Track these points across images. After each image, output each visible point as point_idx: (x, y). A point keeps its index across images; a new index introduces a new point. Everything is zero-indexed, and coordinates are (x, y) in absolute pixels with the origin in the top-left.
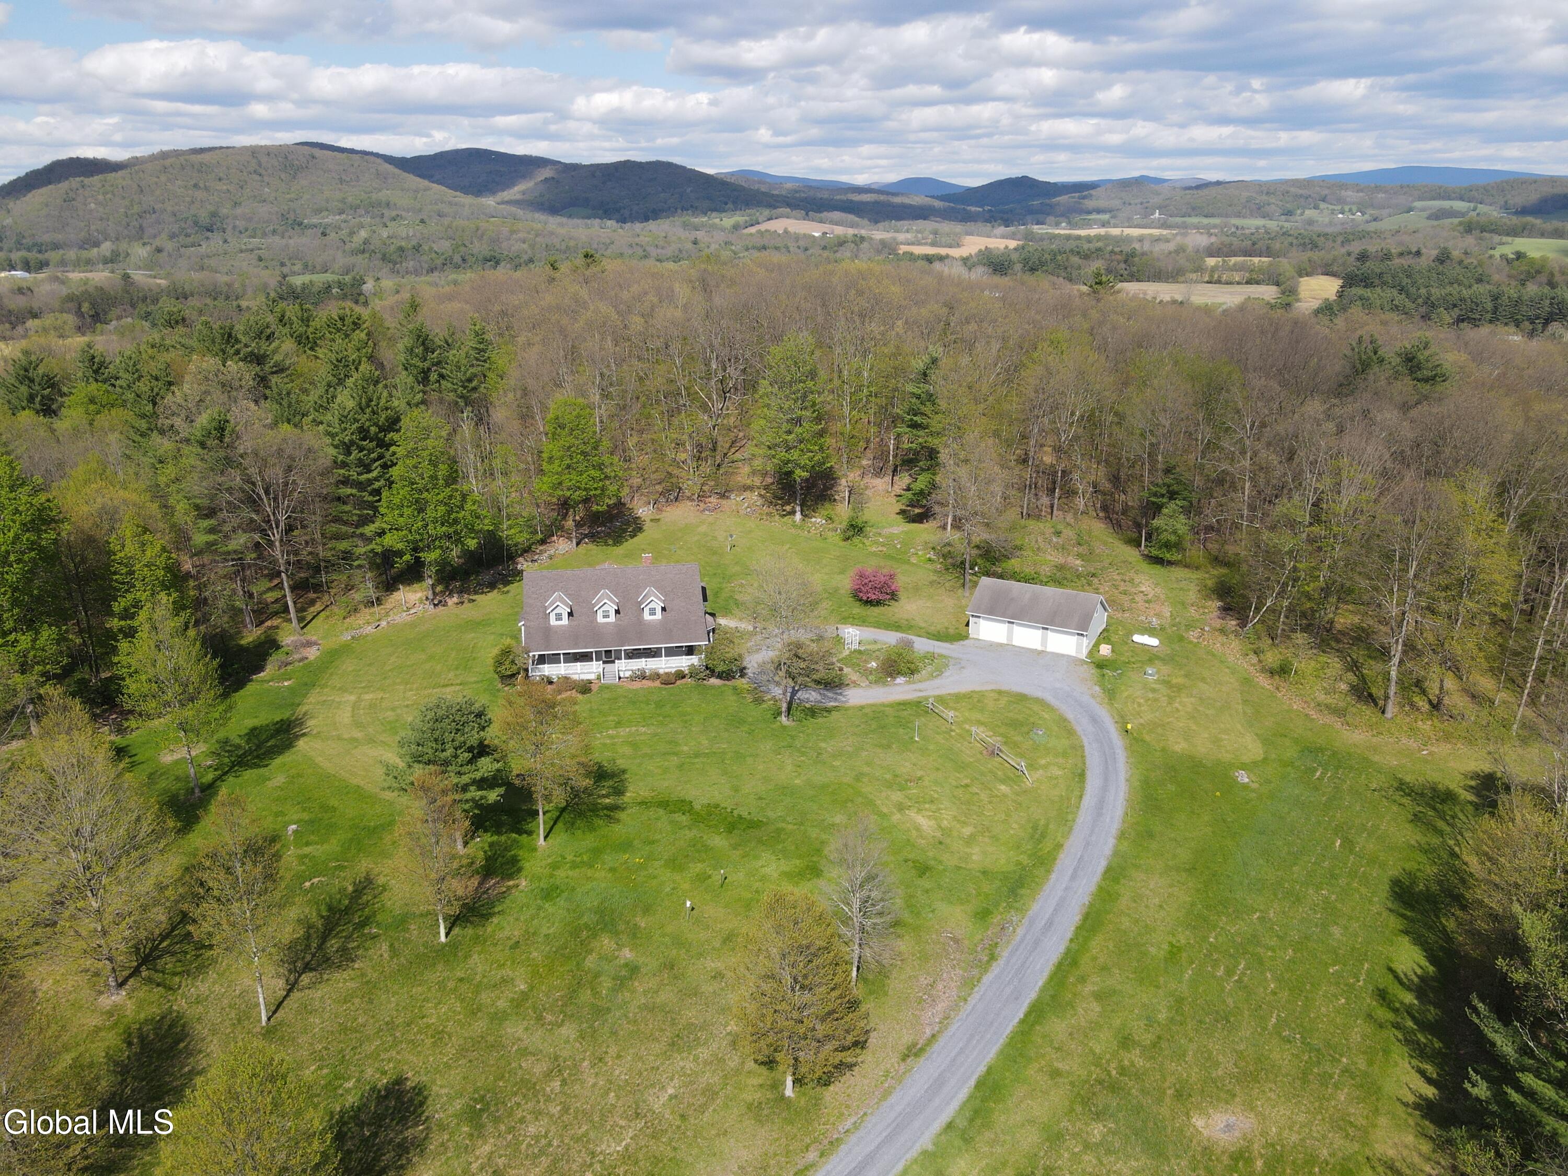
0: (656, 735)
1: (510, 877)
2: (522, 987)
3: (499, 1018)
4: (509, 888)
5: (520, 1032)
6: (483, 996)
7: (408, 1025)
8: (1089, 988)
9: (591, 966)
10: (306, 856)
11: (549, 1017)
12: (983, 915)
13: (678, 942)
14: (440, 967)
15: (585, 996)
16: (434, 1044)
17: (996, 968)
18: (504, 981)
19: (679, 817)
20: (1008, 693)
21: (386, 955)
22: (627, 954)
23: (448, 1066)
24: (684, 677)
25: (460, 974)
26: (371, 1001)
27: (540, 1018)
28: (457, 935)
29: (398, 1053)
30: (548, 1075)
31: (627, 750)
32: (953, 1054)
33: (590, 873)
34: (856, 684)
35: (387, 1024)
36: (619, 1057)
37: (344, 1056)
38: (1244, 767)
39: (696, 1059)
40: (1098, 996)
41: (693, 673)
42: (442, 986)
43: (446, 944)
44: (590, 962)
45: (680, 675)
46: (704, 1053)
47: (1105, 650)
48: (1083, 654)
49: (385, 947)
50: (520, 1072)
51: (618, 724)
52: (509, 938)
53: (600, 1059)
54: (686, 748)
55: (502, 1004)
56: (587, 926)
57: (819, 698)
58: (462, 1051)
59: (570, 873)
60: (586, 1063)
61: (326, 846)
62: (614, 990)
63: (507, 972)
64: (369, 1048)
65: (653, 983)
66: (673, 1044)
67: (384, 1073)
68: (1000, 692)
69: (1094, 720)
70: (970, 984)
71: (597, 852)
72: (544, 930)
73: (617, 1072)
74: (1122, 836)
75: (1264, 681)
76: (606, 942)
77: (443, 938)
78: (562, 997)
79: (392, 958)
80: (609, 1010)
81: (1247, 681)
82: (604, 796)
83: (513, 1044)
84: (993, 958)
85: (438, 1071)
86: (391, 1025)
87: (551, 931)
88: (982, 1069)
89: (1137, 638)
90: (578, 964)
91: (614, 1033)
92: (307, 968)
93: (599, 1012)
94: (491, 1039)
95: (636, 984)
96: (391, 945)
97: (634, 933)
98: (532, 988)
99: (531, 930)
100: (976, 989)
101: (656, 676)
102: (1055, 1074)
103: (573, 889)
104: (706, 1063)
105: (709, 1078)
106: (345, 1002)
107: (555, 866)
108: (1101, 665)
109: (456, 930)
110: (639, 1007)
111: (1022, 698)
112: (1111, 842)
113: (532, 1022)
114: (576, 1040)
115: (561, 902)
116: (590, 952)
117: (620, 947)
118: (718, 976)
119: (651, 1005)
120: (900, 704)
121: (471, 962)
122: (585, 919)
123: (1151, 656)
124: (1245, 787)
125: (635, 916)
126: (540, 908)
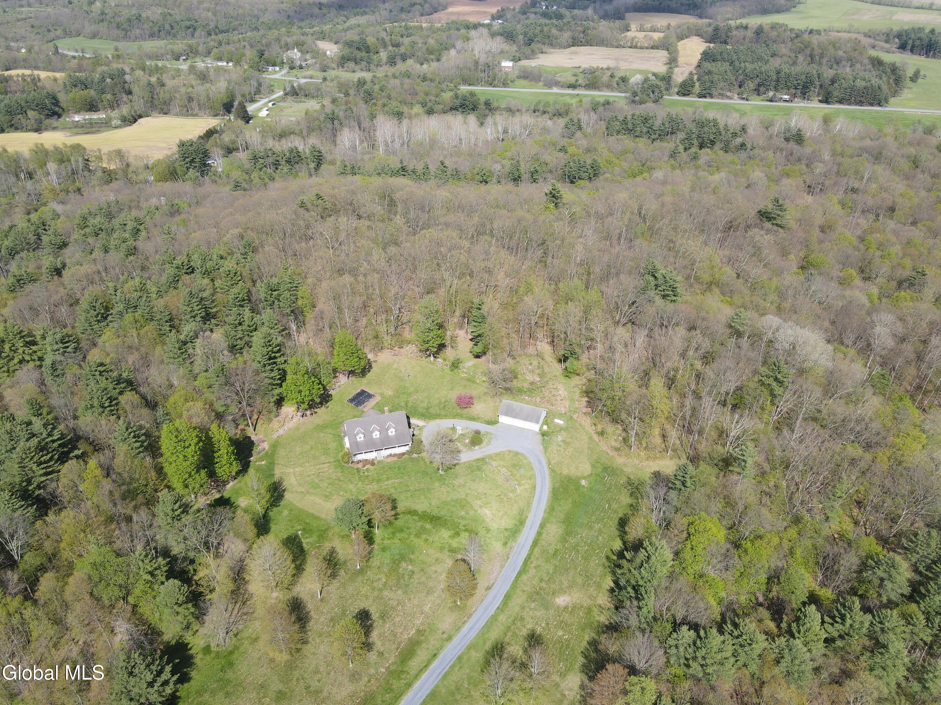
0: (401, 483)
1: (373, 543)
2: (384, 580)
3: (380, 590)
4: (373, 548)
5: (387, 593)
6: (375, 584)
7: (357, 594)
8: (533, 565)
10: (308, 543)
11: (394, 589)
12: (505, 544)
13: (423, 563)
14: (360, 576)
15: (402, 581)
16: (366, 599)
17: (509, 561)
18: (379, 579)
19: (415, 517)
20: (513, 452)
21: (344, 574)
22: (410, 567)
23: (372, 605)
24: (405, 455)
25: (366, 578)
26: (345, 588)
27: (391, 589)
30: (398, 605)
31: (393, 490)
32: (498, 589)
33: (393, 541)
34: (462, 451)
36: (414, 598)
37: (344, 605)
38: (584, 478)
39: (434, 596)
40: (535, 568)
41: (408, 453)
42: (362, 581)
43: (360, 569)
44: (401, 571)
45: (403, 454)
46: (436, 595)
47: (545, 427)
48: (538, 431)
49: (343, 572)
50: (390, 605)
51: (388, 479)
52: (377, 565)
53: (410, 599)
54: (411, 488)
55: (380, 586)
56: (397, 559)
58: (374, 601)
59: (388, 542)
60: (406, 601)
61: (312, 538)
62: (409, 579)
63: (379, 576)
64: (349, 602)
65: (419, 576)
66: (427, 593)
67: (356, 608)
68: (510, 451)
69: (540, 462)
70: (502, 566)
71: (393, 533)
73: (415, 602)
74: (545, 512)
75: (596, 437)
76: (404, 564)
77: (358, 567)
78: (396, 582)
79: (346, 575)
80: (409, 585)
81: (591, 438)
83: (386, 597)
84: (508, 558)
85: (370, 606)
86: (353, 595)
87: (387, 562)
88: (505, 591)
89: (556, 421)
90: (397, 572)
91: (412, 591)
93: (407, 586)
94: (380, 596)
95: (415, 576)
96: (345, 571)
97: (411, 560)
98: (387, 580)
99: (382, 562)
100: (504, 568)
101: (395, 455)
102: (524, 591)
103: (390, 547)
104: (437, 597)
105: (438, 601)
106: (338, 589)
107: (383, 539)
108: (544, 434)
110: (417, 583)
111: (517, 454)
112: (542, 514)
114: (402, 594)
115: (388, 552)
116: (400, 567)
117: (408, 565)
118: (436, 572)
119: (420, 582)
120: (477, 460)
121: (369, 574)
122: (396, 557)
123: (560, 429)
124: (584, 487)
125: (410, 555)
126: (383, 555)
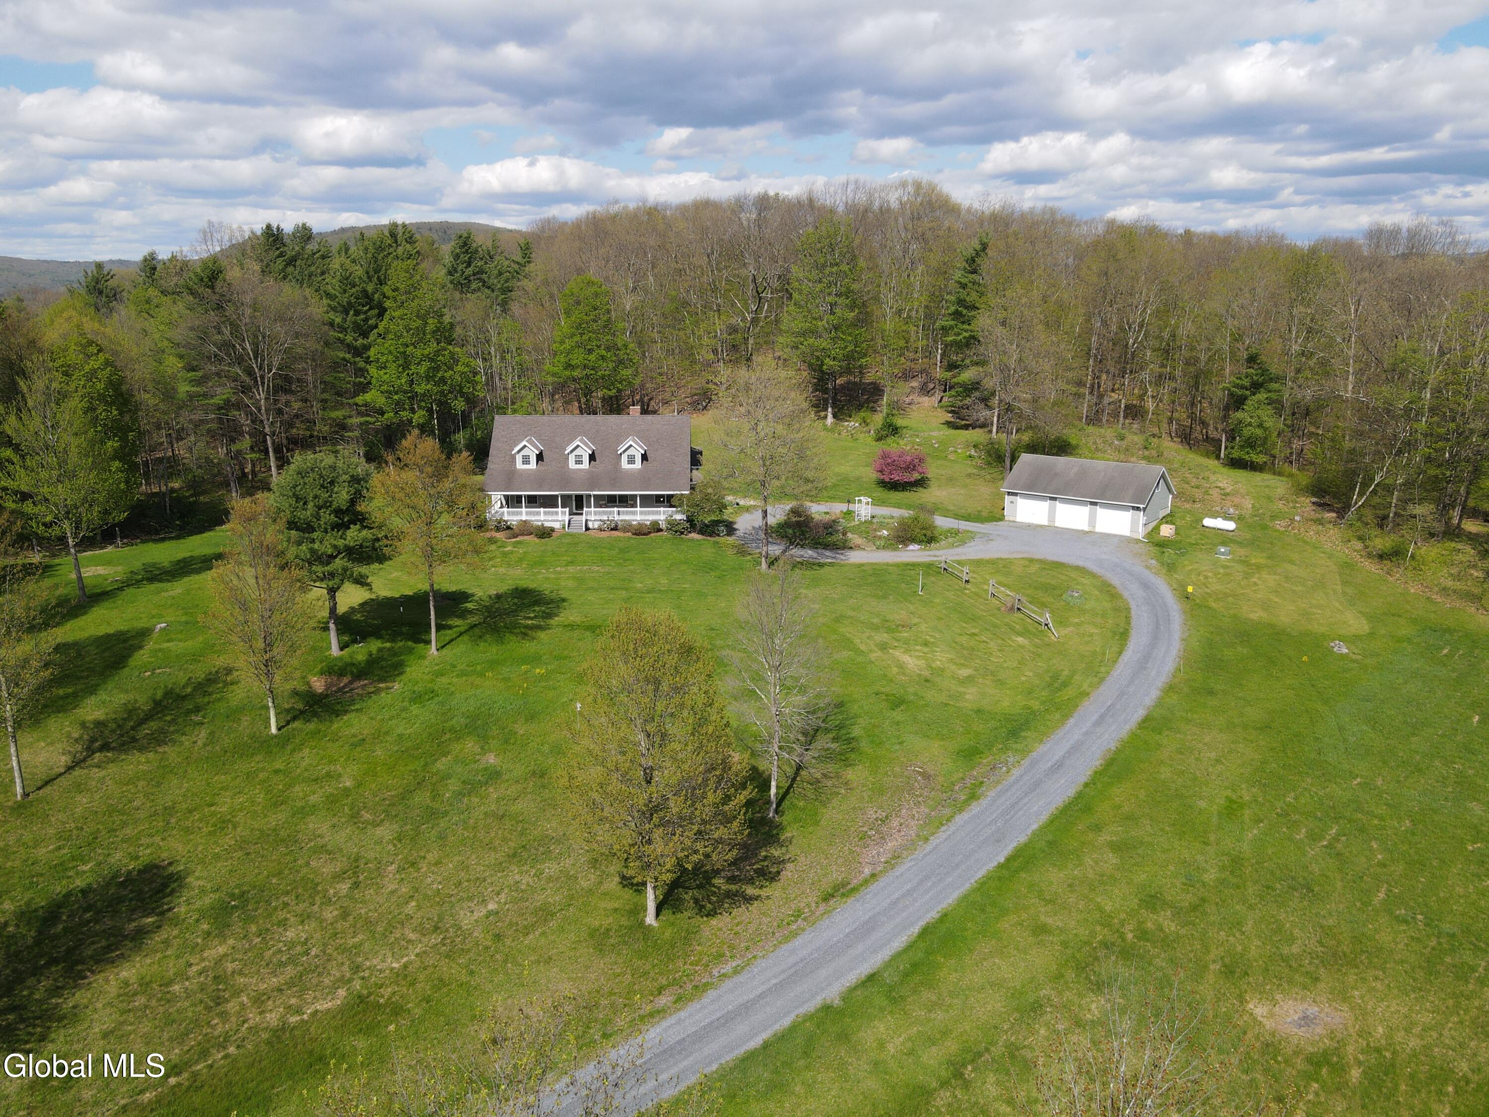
0: (608, 573)
1: (382, 680)
2: (348, 784)
3: (304, 812)
4: (378, 691)
5: (324, 829)
6: (297, 788)
7: (190, 812)
8: (1105, 837)
9: (442, 768)
10: (160, 650)
11: (367, 816)
12: (970, 754)
14: (259, 758)
15: (422, 798)
16: (210, 834)
17: (975, 808)
18: (328, 776)
20: (1041, 561)
21: (200, 743)
22: (491, 759)
23: (217, 857)
24: (660, 530)
25: (279, 765)
26: (159, 784)
27: (355, 817)
28: (294, 729)
29: (163, 839)
30: (338, 877)
31: (571, 583)
32: (896, 895)
33: (478, 681)
34: (858, 547)
35: (166, 808)
36: (438, 863)
37: (96, 838)
38: (1342, 638)
39: (538, 875)
40: (1116, 847)
41: (673, 526)
42: (250, 776)
43: (276, 736)
44: (442, 764)
45: (656, 528)
46: (551, 868)
47: (1167, 531)
48: (1141, 533)
49: (203, 733)
50: (305, 870)
51: (570, 563)
52: (354, 736)
53: (413, 864)
54: (639, 585)
55: (314, 799)
56: (452, 730)
57: (815, 555)
58: (241, 844)
59: (455, 680)
60: (392, 868)
61: (190, 643)
62: (460, 794)
63: (336, 768)
64: (129, 831)
65: (513, 790)
66: (514, 855)
67: (137, 858)
68: (1031, 560)
69: (1146, 586)
70: (938, 823)
72: (400, 730)
73: (429, 880)
75: (1372, 567)
76: (470, 745)
77: (274, 730)
78: (392, 796)
79: (205, 745)
80: (446, 813)
81: (1347, 567)
82: (529, 618)
83: (310, 840)
84: (973, 797)
85: (202, 862)
86: (170, 810)
87: (408, 731)
88: (933, 915)
89: (1208, 522)
90: (426, 764)
91: (442, 837)
92: (105, 747)
93: (432, 815)
94: (283, 833)
95: (491, 789)
96: (212, 733)
97: (508, 739)
98: (359, 785)
99: (383, 730)
100: (943, 828)
101: (627, 528)
102: (1040, 930)
103: (452, 694)
104: (550, 879)
105: (553, 897)
106: (127, 784)
107: (439, 673)
108: (1162, 545)
109: (296, 724)
110: (485, 814)
111: (1058, 566)
112: (1155, 694)
113: (343, 820)
114: (390, 842)
115: (432, 705)
116: (445, 754)
117: (484, 751)
119: (501, 813)
120: (908, 564)
121: (297, 756)
122: (454, 722)
123: (1222, 537)
124: (1342, 657)
125: (515, 722)
126: (404, 709)
